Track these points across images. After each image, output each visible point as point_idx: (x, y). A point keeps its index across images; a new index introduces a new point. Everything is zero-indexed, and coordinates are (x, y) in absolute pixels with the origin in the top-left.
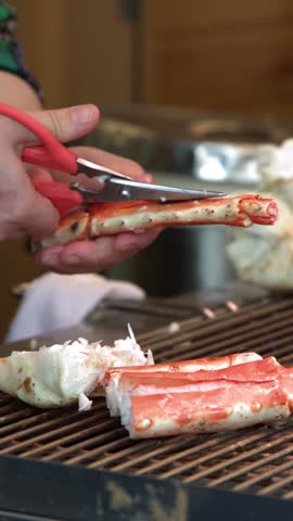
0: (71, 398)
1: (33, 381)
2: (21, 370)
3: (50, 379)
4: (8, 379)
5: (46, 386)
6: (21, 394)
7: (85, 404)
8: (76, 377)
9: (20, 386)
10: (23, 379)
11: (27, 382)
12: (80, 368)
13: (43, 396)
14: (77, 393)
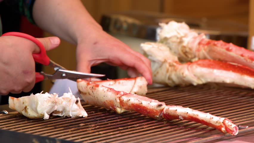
0: (41, 114)
1: (28, 107)
2: (23, 103)
3: (34, 106)
4: (19, 107)
5: (32, 110)
6: (23, 113)
7: (47, 117)
8: (43, 106)
9: (23, 110)
10: (24, 107)
11: (26, 108)
12: (45, 102)
13: (31, 114)
14: (43, 112)
